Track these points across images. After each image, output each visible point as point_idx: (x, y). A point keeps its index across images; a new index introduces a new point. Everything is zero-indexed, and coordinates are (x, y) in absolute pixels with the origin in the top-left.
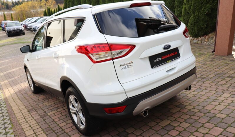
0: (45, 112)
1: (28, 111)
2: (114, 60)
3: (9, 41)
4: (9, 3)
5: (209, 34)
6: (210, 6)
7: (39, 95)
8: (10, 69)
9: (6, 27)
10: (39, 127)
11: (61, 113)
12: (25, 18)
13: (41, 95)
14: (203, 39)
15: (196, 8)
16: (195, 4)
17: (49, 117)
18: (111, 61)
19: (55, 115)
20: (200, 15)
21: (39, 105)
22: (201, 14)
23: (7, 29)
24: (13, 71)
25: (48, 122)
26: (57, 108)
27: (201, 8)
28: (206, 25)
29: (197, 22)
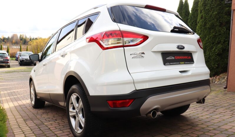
0: (42, 122)
1: (24, 120)
2: (125, 48)
3: (20, 69)
4: (27, 39)
5: (220, 74)
6: (221, 46)
7: (38, 110)
8: (14, 89)
9: (20, 56)
10: (32, 132)
11: (59, 124)
12: (39, 52)
13: (41, 109)
14: (214, 79)
15: (207, 48)
16: (206, 44)
17: (45, 126)
18: (122, 48)
19: (52, 125)
20: (211, 55)
21: (36, 117)
22: (212, 53)
23: (20, 58)
24: (17, 91)
25: (42, 130)
26: (55, 120)
27: (212, 48)
28: (217, 64)
29: (208, 62)
